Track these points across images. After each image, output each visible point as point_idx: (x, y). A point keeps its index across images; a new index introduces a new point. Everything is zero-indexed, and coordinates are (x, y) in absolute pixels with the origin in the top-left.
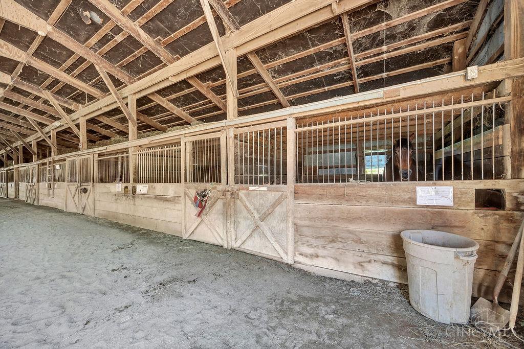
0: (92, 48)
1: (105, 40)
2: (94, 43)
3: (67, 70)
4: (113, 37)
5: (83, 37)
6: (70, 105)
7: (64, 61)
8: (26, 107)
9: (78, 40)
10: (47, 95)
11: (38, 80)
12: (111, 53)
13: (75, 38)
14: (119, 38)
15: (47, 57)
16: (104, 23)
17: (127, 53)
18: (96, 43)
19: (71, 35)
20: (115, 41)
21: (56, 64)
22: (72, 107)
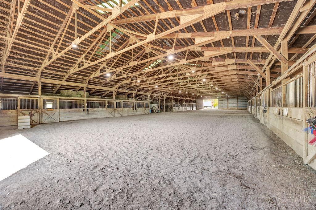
0: (250, 28)
1: (253, 19)
2: (250, 24)
3: (249, 45)
4: (255, 14)
5: (244, 25)
6: (261, 62)
7: (246, 42)
8: (247, 70)
9: (244, 29)
10: (249, 61)
11: (243, 56)
12: (261, 22)
13: (242, 29)
14: (258, 11)
15: (239, 45)
16: (247, 11)
17: (269, 15)
18: (251, 24)
19: (240, 29)
20: (258, 15)
21: (244, 46)
22: (262, 63)
